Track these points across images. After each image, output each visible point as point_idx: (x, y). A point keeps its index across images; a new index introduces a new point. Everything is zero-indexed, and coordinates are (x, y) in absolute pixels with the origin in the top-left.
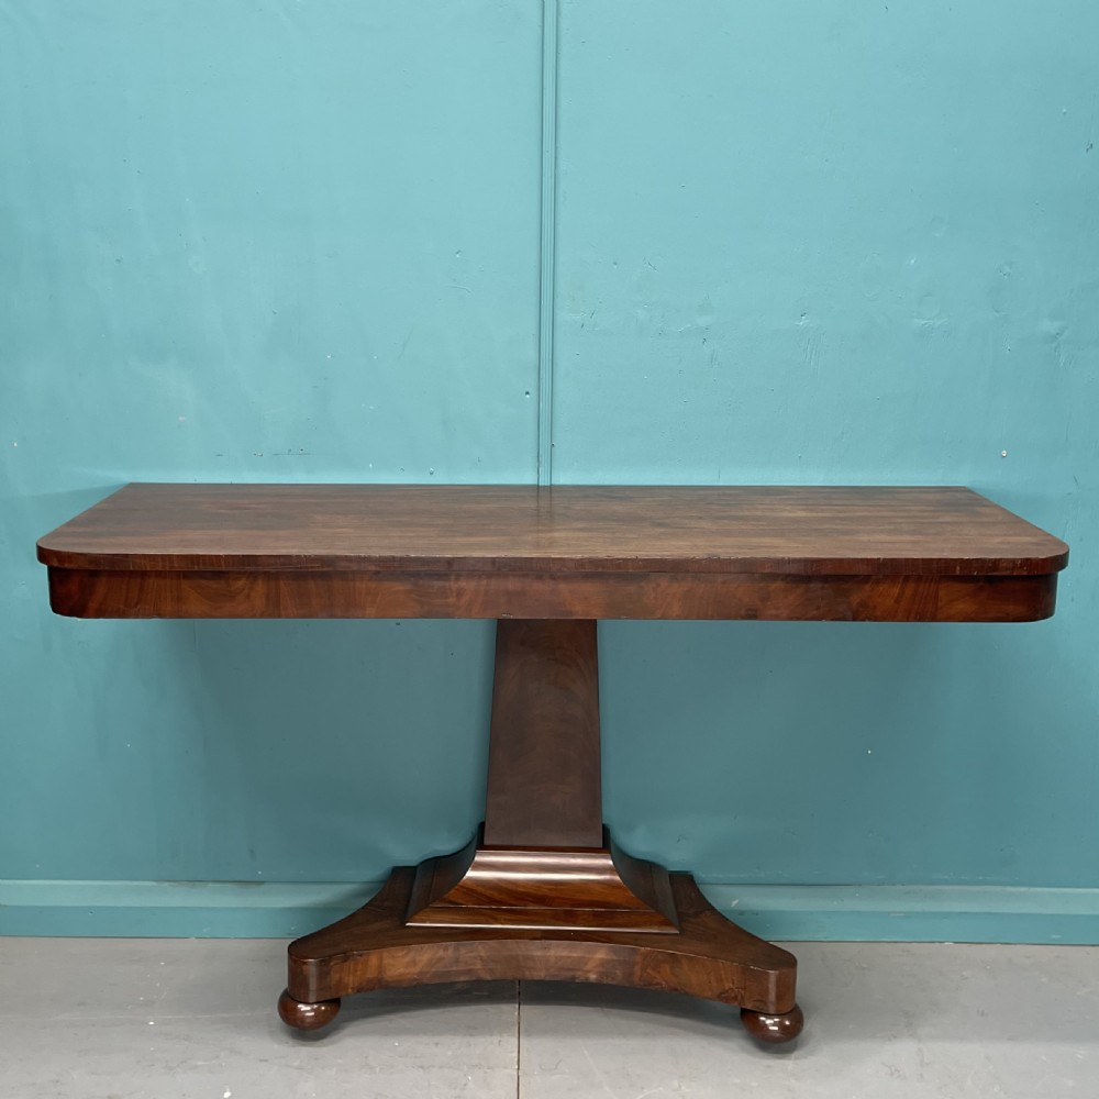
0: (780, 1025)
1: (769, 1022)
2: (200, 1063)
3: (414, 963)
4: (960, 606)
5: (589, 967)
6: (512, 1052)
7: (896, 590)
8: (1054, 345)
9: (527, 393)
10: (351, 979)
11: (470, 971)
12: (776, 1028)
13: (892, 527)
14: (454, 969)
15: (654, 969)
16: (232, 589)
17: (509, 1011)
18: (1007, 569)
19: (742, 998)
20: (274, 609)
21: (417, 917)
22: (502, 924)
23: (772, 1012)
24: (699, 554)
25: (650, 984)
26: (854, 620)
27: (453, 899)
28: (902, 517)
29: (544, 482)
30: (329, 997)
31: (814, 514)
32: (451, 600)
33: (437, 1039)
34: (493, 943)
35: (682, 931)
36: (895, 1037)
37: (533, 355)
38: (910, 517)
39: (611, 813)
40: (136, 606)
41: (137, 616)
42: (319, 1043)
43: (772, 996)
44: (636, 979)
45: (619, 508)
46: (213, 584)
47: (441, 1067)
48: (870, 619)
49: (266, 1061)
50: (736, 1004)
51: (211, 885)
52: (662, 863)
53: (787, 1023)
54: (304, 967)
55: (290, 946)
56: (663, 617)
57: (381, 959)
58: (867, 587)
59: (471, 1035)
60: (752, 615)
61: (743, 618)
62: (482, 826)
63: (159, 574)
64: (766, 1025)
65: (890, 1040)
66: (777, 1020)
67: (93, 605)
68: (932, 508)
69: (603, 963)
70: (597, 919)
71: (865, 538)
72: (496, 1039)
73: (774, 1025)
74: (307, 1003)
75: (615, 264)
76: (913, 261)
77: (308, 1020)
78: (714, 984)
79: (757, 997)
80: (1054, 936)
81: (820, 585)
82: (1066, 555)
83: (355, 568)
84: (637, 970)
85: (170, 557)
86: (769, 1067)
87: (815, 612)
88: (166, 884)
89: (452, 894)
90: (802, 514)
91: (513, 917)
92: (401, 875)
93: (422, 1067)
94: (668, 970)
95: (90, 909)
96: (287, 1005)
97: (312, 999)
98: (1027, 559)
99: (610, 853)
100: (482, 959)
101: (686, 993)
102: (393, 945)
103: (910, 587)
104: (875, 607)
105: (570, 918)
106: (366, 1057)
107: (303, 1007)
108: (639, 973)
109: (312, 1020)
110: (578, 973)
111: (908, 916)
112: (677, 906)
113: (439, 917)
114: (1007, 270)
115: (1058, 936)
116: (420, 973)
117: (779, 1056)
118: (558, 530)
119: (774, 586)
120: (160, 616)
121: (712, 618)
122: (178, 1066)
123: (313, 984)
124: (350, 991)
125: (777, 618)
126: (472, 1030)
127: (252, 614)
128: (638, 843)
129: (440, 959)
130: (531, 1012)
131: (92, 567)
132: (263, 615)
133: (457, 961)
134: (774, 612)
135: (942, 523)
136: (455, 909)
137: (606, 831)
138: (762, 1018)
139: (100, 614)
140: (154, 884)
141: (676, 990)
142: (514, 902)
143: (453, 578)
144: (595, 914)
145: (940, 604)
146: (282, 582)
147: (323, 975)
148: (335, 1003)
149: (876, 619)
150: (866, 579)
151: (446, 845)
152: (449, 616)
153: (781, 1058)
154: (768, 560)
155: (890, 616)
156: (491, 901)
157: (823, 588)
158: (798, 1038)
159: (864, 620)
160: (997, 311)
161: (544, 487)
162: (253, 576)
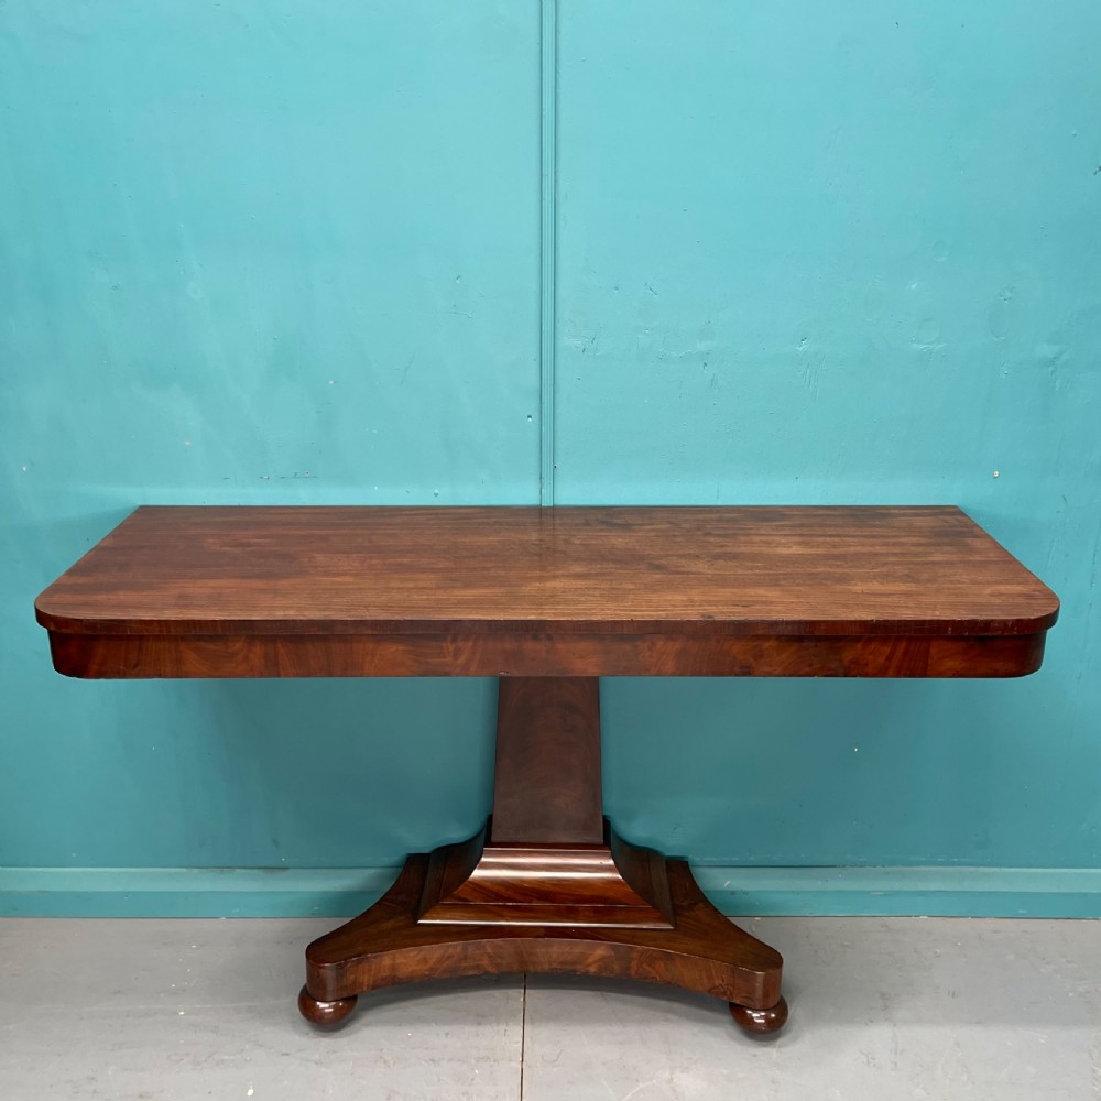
0: (766, 1017)
1: (755, 1015)
2: (226, 1057)
3: (425, 960)
4: (950, 664)
5: (590, 960)
6: (517, 1042)
7: (887, 650)
8: (1051, 369)
9: (530, 417)
10: (366, 980)
11: (477, 967)
12: (763, 1021)
13: (885, 570)
14: (463, 965)
15: (649, 965)
16: (230, 651)
17: (516, 994)
18: (997, 629)
19: (731, 994)
20: (272, 669)
21: (427, 915)
22: (508, 921)
23: (758, 1007)
24: (693, 615)
25: (646, 978)
26: (845, 676)
27: (463, 896)
28: (895, 555)
29: (547, 502)
30: (345, 995)
31: (810, 551)
32: (449, 659)
33: (447, 1029)
34: (499, 941)
35: (676, 925)
36: (872, 1021)
37: (533, 380)
38: (903, 554)
39: (613, 803)
40: (134, 668)
41: (137, 676)
42: (337, 1034)
43: (759, 993)
44: (633, 972)
45: (619, 541)
46: (211, 646)
47: (450, 1060)
48: (861, 676)
49: (287, 1054)
50: (725, 998)
51: (238, 870)
52: (659, 848)
53: (773, 1016)
54: (322, 971)
55: (309, 947)
56: (659, 674)
57: (394, 959)
58: (859, 646)
59: (479, 1024)
60: (747, 671)
61: (737, 675)
62: (490, 818)
63: (157, 638)
64: (753, 1018)
65: (867, 1024)
66: (763, 1014)
67: (94, 667)
68: (922, 540)
69: (602, 959)
70: (598, 915)
71: (858, 587)
72: (502, 1028)
73: (761, 1017)
74: (323, 1001)
75: (617, 288)
76: (914, 286)
77: (326, 1017)
78: (705, 981)
79: (745, 995)
80: (1021, 911)
81: (813, 644)
82: (1056, 613)
83: (352, 632)
84: (634, 965)
85: (166, 623)
86: (755, 1056)
87: (807, 669)
88: (196, 870)
89: (461, 890)
90: (796, 550)
91: (518, 914)
92: (415, 864)
93: (433, 1061)
94: (662, 966)
95: (126, 894)
96: (307, 1002)
97: (330, 998)
98: (1018, 620)
99: (610, 849)
100: (490, 956)
101: (679, 987)
102: (405, 946)
103: (902, 646)
104: (866, 664)
105: (571, 914)
106: (381, 1050)
107: (321, 1005)
108: (635, 967)
109: (330, 1016)
110: (579, 967)
111: (887, 894)
112: (672, 898)
113: (448, 915)
114: (1008, 294)
115: (1025, 911)
116: (432, 969)
117: (766, 1043)
118: (555, 577)
119: (767, 645)
120: (160, 676)
121: (707, 675)
122: (206, 1061)
123: (331, 985)
124: (365, 988)
125: (770, 674)
126: (481, 1018)
127: (252, 673)
128: (637, 830)
129: (450, 957)
130: (536, 996)
131: (89, 633)
132: (262, 675)
133: (466, 958)
134: (766, 669)
135: (933, 563)
136: (464, 907)
137: (607, 823)
138: (749, 1012)
139: (98, 675)
140: (184, 870)
141: (670, 983)
142: (519, 898)
143: (449, 638)
144: (596, 910)
145: (930, 662)
146: (279, 645)
147: (340, 976)
148: (351, 1000)
149: (867, 675)
150: (858, 639)
151: (457, 833)
152: (446, 674)
153: (765, 1046)
154: (762, 622)
155: (882, 672)
156: (498, 897)
157: (816, 646)
158: (783, 1028)
159: (855, 676)
160: (996, 337)
161: (548, 508)
162: (252, 639)
